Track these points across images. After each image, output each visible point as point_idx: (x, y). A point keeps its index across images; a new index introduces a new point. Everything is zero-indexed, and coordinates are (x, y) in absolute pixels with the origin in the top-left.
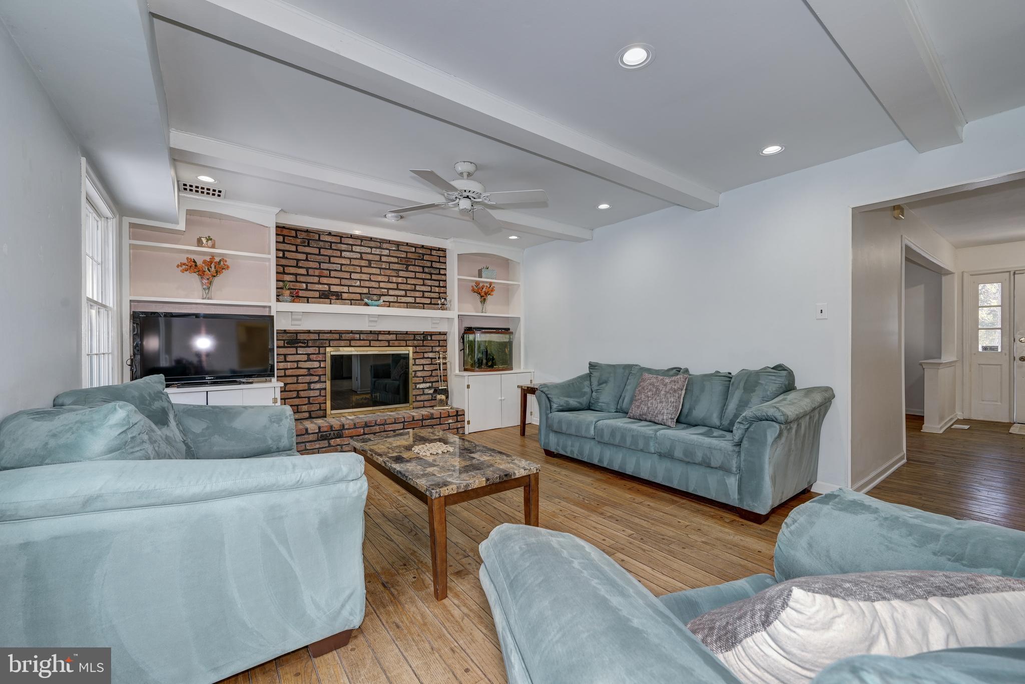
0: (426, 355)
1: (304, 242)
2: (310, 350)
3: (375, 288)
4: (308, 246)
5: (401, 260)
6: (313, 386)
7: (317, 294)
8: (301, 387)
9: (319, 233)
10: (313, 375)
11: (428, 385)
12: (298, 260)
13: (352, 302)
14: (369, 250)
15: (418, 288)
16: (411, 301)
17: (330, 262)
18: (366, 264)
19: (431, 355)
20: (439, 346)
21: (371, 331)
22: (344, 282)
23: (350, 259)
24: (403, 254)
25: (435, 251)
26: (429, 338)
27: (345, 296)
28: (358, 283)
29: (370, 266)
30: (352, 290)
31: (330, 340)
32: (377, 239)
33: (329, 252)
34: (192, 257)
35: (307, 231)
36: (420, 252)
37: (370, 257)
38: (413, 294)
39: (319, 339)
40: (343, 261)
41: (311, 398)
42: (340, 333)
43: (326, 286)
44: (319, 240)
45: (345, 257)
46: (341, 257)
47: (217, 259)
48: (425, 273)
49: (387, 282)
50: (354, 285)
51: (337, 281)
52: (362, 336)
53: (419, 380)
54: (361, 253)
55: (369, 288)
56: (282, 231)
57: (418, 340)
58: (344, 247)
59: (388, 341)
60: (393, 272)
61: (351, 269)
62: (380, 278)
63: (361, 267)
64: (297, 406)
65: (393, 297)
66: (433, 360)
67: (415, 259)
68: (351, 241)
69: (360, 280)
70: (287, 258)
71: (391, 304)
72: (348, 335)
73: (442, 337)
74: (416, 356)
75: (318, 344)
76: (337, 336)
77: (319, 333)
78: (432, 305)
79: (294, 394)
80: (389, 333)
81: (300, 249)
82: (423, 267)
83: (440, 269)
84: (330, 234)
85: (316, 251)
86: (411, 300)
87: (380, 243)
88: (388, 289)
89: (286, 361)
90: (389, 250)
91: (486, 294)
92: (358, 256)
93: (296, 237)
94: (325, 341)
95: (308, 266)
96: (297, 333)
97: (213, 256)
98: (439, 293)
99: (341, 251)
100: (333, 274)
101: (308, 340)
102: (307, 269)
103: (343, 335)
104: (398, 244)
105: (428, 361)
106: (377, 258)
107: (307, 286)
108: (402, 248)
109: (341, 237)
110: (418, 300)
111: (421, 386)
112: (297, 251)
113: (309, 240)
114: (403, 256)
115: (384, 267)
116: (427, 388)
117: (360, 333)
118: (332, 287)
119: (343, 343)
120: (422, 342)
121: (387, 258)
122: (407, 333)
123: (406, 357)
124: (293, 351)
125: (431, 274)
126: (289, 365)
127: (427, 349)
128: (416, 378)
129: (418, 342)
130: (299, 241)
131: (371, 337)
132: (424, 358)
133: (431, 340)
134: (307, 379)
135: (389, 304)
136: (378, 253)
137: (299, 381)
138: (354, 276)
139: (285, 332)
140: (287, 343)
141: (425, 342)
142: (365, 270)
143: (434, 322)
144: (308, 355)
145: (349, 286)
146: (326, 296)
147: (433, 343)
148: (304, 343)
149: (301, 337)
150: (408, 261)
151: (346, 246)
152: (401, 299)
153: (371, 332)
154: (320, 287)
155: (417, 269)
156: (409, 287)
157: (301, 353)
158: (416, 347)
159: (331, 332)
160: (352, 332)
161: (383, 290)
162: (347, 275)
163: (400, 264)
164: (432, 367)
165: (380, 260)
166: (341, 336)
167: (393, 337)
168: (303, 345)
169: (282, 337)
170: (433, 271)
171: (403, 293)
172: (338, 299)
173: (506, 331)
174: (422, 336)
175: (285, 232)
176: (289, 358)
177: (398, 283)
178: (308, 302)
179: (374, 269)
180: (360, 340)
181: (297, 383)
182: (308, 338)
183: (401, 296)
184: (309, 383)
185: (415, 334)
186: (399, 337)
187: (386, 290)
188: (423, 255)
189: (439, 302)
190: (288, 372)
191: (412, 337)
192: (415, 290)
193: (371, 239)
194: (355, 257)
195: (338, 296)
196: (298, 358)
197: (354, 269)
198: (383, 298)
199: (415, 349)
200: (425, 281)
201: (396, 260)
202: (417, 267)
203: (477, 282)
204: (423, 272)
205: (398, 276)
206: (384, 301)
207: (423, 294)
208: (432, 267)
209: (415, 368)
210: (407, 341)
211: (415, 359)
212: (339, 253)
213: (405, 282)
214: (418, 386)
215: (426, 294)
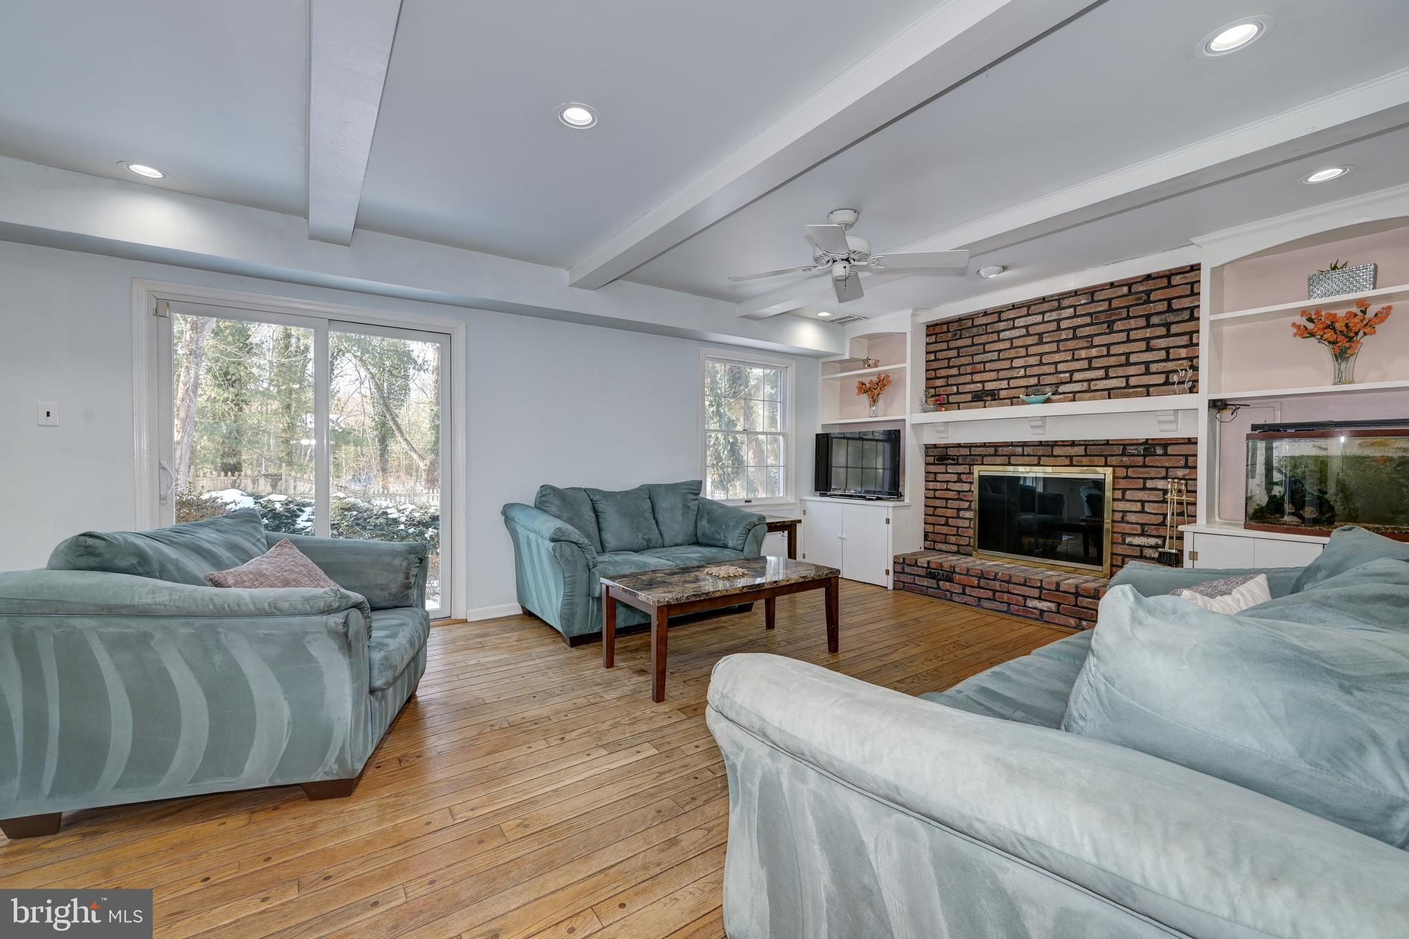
0: (1149, 484)
1: (955, 335)
2: (960, 469)
3: (1050, 374)
4: (961, 338)
5: (1097, 318)
6: (962, 514)
7: (969, 397)
8: (949, 513)
9: (972, 317)
10: (962, 500)
11: (1152, 541)
12: (949, 359)
13: (1013, 401)
14: (1039, 318)
15: (1133, 359)
16: (1118, 385)
17: (985, 352)
18: (1035, 339)
19: (1161, 484)
20: (1181, 466)
21: (1041, 442)
22: (1002, 374)
23: (1011, 339)
24: (1101, 306)
25: (1178, 277)
26: (1159, 451)
27: (1003, 394)
28: (1022, 372)
29: (1041, 342)
30: (1013, 383)
31: (983, 456)
32: (1052, 296)
33: (984, 339)
34: (862, 380)
35: (960, 320)
36: (1141, 289)
37: (1040, 329)
38: (1121, 371)
39: (970, 455)
40: (1001, 346)
41: (960, 529)
42: (996, 446)
43: (979, 385)
44: (973, 326)
45: (1004, 340)
46: (999, 340)
47: (882, 376)
48: (1154, 326)
49: (1071, 361)
50: (1015, 376)
51: (993, 375)
52: (1027, 450)
53: (1132, 529)
54: (1026, 327)
55: (1039, 376)
56: (934, 330)
57: (1133, 455)
59: (1071, 457)
60: (1081, 341)
61: (1012, 353)
62: (1057, 357)
63: (1027, 347)
64: (946, 535)
65: (1080, 384)
67: (1130, 306)
68: (1012, 314)
69: (1025, 367)
70: (939, 360)
71: (1077, 395)
72: (1006, 449)
74: (1122, 484)
75: (968, 461)
76: (992, 450)
77: (970, 446)
78: (1167, 385)
79: (943, 521)
80: (1073, 444)
81: (952, 344)
82: (1148, 317)
84: (985, 314)
85: (968, 342)
86: (1120, 383)
87: (1059, 299)
88: (1072, 372)
89: (936, 481)
90: (1075, 306)
92: (1023, 331)
93: (948, 331)
94: (976, 458)
95: (960, 363)
96: (947, 447)
97: (879, 374)
98: (1183, 360)
99: (998, 332)
100: (988, 366)
101: (958, 456)
102: (959, 367)
103: (1000, 449)
104: (1091, 292)
105: (1157, 496)
106: (1053, 326)
107: (958, 389)
108: (1098, 296)
109: (1000, 313)
110: (1133, 381)
111: (1137, 541)
112: (949, 349)
113: (960, 330)
114: (1101, 309)
115: (1064, 337)
116: (1150, 546)
117: (1024, 445)
118: (986, 384)
119: (999, 460)
120: (1140, 459)
121: (1069, 321)
122: (1107, 443)
123: (1099, 484)
124: (941, 469)
125: (1168, 325)
126: (938, 485)
127: (1153, 472)
128: (1125, 525)
129: (1132, 458)
130: (950, 335)
131: (1040, 451)
132: (1144, 488)
133: (1165, 454)
134: (956, 504)
135: (1074, 397)
136: (1054, 318)
137: (949, 506)
138: (1016, 363)
139: (935, 446)
140: (937, 460)
141: (1147, 459)
142: (1032, 350)
143: (1161, 419)
144: (959, 474)
145: (1009, 379)
146: (982, 397)
147: (1169, 460)
148: (954, 460)
149: (951, 452)
150: (1111, 315)
151: (1005, 323)
152: (1095, 385)
153: (1041, 444)
154: (972, 387)
155: (1133, 323)
156: (1112, 361)
157: (950, 471)
158: (1127, 467)
159: (984, 445)
160: (1012, 444)
161: (1062, 375)
162: (1006, 364)
163: (1096, 324)
165: (1059, 328)
166: (996, 450)
167: (1081, 450)
168: (952, 462)
169: (933, 452)
170: (1171, 318)
171: (1101, 373)
172: (995, 400)
174: (1143, 447)
175: (938, 329)
176: (940, 477)
177: (1090, 359)
178: (959, 409)
179: (1047, 346)
180: (1023, 455)
181: (946, 507)
182: (958, 454)
183: (1097, 380)
184: (959, 510)
185: (1125, 446)
186: (1092, 450)
187: (1068, 375)
188: (1148, 293)
190: (938, 494)
191: (1119, 450)
192: (1128, 364)
193: (1044, 300)
194: (1018, 335)
195: (995, 396)
196: (947, 477)
197: (1017, 352)
198: (1062, 389)
199: (1121, 472)
200: (1153, 343)
201: (1087, 320)
202: (1132, 321)
203: (1303, 312)
204: (1148, 326)
205: (1092, 347)
206: (1064, 393)
207: (1147, 368)
208: (1170, 309)
209: (1121, 506)
210: (1106, 457)
211: (1124, 490)
212: (995, 337)
213: (1105, 353)
214: (1128, 540)
215: (1153, 367)
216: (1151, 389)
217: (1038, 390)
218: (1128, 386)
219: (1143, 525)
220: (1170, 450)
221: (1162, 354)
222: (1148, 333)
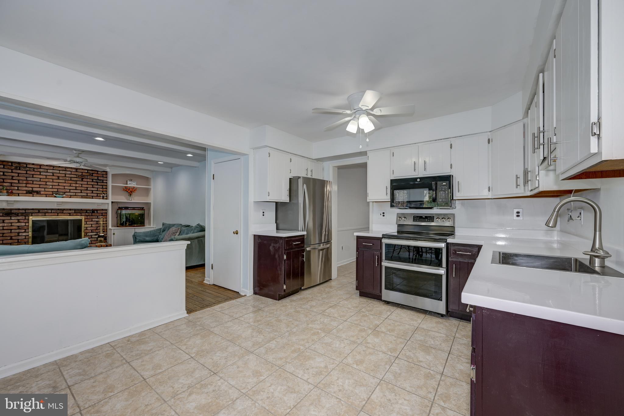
0: (93, 220)
1: (17, 168)
2: (19, 218)
3: (61, 189)
4: (19, 170)
5: (78, 176)
7: (24, 192)
8: (13, 235)
9: (27, 164)
10: (21, 229)
11: (94, 234)
12: (13, 176)
13: (46, 196)
14: (58, 172)
15: (89, 189)
16: (84, 195)
17: (33, 177)
18: (56, 178)
19: (96, 220)
20: (102, 215)
22: (42, 186)
23: (46, 175)
26: (96, 212)
27: (42, 193)
28: (51, 187)
29: (59, 179)
30: (47, 190)
31: (32, 213)
33: (33, 173)
35: (19, 163)
36: (91, 172)
37: (59, 175)
38: (85, 191)
39: (25, 213)
40: (41, 177)
43: (30, 188)
44: (26, 167)
45: (42, 175)
46: (40, 175)
48: (94, 182)
49: (69, 186)
50: (48, 187)
51: (37, 186)
52: (53, 211)
53: (89, 231)
54: (53, 173)
55: (58, 189)
56: (3, 163)
58: (42, 170)
59: (70, 213)
60: (73, 181)
61: (47, 180)
62: (65, 185)
63: (53, 179)
65: (73, 193)
66: (98, 222)
67: (87, 176)
68: (47, 168)
69: (52, 185)
70: (6, 175)
71: (72, 196)
72: (44, 211)
73: (104, 212)
74: (86, 220)
75: (24, 215)
76: (37, 211)
77: (25, 209)
78: (98, 197)
79: (9, 238)
80: (70, 210)
81: (14, 171)
82: (93, 180)
83: (103, 180)
84: (33, 164)
85: (24, 172)
87: (65, 168)
89: (4, 223)
90: (71, 171)
91: (131, 192)
92: (51, 174)
93: (12, 166)
94: (29, 213)
96: (11, 209)
98: (103, 191)
99: (40, 172)
100: (35, 182)
101: (18, 213)
102: (19, 180)
103: (41, 211)
104: (77, 169)
105: (95, 223)
106: (64, 175)
107: (18, 188)
108: (79, 171)
109: (41, 166)
110: (89, 194)
112: (12, 172)
113: (20, 167)
114: (80, 174)
115: (67, 179)
116: (94, 235)
117: (52, 209)
118: (34, 188)
119: (40, 214)
120: (91, 214)
121: (69, 175)
122: (81, 210)
123: (80, 221)
124: (8, 218)
125: (97, 183)
126: (5, 225)
127: (94, 217)
128: (86, 230)
129: (89, 214)
130: (14, 167)
131: (58, 211)
132: (92, 221)
133: (97, 213)
134: (17, 231)
135: (70, 196)
136: (64, 173)
138: (48, 183)
140: (5, 214)
141: (93, 214)
142: (55, 181)
143: (98, 204)
144: (18, 220)
145: (45, 188)
146: (32, 193)
147: (98, 214)
149: (14, 211)
150: (82, 177)
152: (78, 194)
153: (58, 209)
154: (26, 189)
155: (89, 180)
156: (83, 189)
157: (13, 219)
158: (87, 216)
159: (33, 209)
160: (46, 209)
161: (67, 190)
162: (44, 183)
163: (78, 178)
164: (97, 225)
165: (65, 176)
166: (39, 211)
167: (73, 211)
168: (15, 215)
169: (2, 211)
170: (98, 181)
171: (79, 191)
173: (142, 209)
174: (91, 211)
175: (5, 163)
176: (6, 221)
177: (76, 187)
178: (19, 196)
179: (61, 180)
180: (51, 213)
184: (19, 233)
185: (86, 211)
186: (76, 211)
187: (69, 190)
188: (93, 174)
189: (101, 195)
192: (87, 190)
193: (59, 167)
194: (49, 175)
195: (38, 193)
196: (11, 221)
197: (48, 180)
198: (66, 194)
199: (86, 217)
200: (94, 186)
201: (75, 176)
202: (88, 179)
203: (125, 186)
204: (93, 182)
205: (77, 184)
206: (67, 195)
207: (92, 192)
208: (98, 179)
209: (86, 226)
210: (81, 213)
211: (86, 222)
212: (39, 173)
213: (81, 186)
214: (88, 234)
215: (94, 192)
216: (93, 197)
217: (58, 193)
218: (87, 196)
219: (92, 230)
220: (98, 212)
221: (96, 189)
222: (93, 183)
